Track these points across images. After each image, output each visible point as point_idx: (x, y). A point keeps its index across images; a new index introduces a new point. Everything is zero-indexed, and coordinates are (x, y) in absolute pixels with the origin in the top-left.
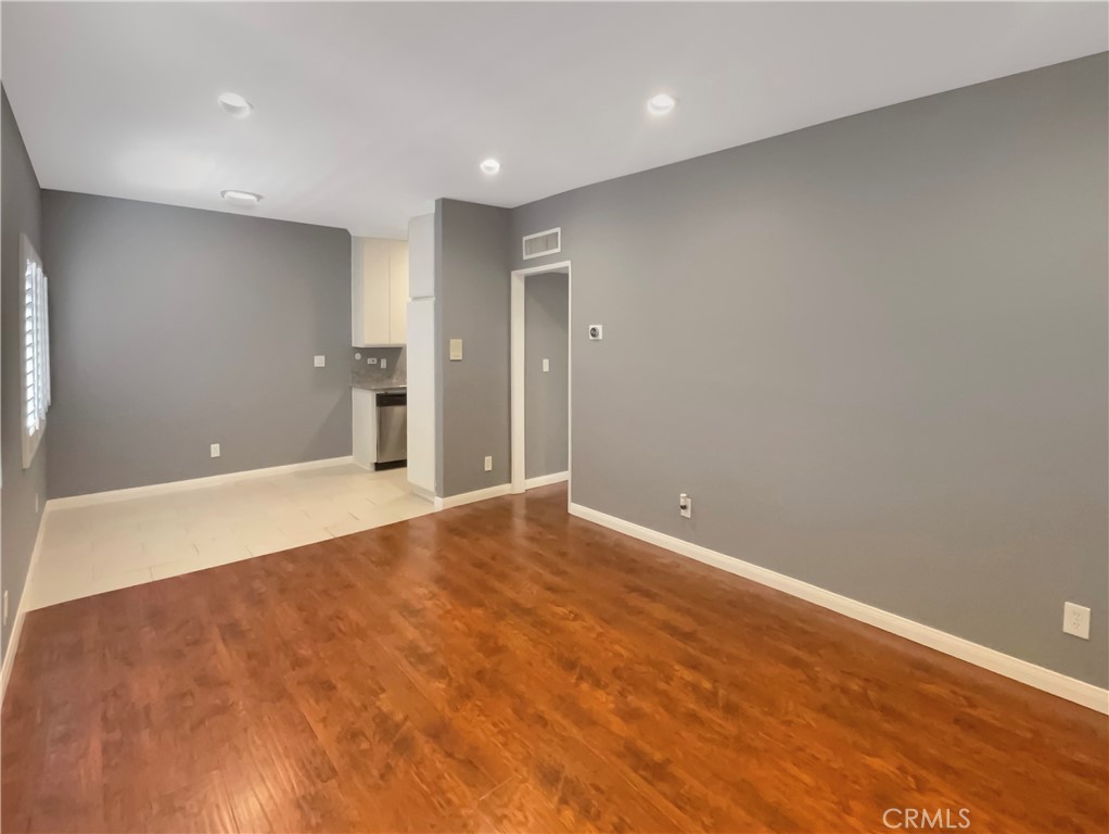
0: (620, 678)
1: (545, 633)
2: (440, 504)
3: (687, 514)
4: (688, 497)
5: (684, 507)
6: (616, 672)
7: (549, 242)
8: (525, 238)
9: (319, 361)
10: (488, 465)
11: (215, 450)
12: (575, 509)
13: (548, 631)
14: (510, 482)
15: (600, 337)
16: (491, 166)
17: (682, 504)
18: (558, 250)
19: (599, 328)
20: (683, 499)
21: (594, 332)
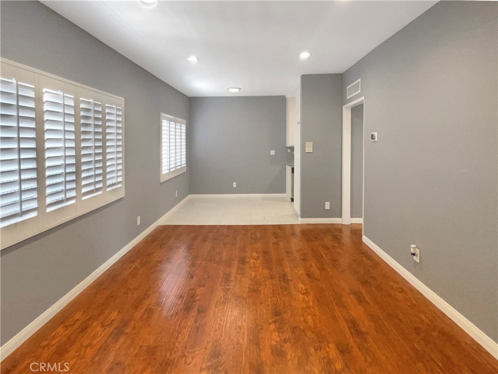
0: (293, 332)
1: (283, 294)
2: (300, 221)
3: (417, 259)
4: (416, 247)
5: (414, 254)
6: (294, 329)
7: (356, 88)
8: (348, 88)
9: (273, 153)
10: (327, 206)
11: (235, 185)
12: (365, 239)
13: (285, 293)
14: (341, 217)
15: (376, 140)
16: (305, 55)
17: (413, 252)
18: (359, 91)
19: (376, 134)
20: (413, 248)
21: (373, 137)
